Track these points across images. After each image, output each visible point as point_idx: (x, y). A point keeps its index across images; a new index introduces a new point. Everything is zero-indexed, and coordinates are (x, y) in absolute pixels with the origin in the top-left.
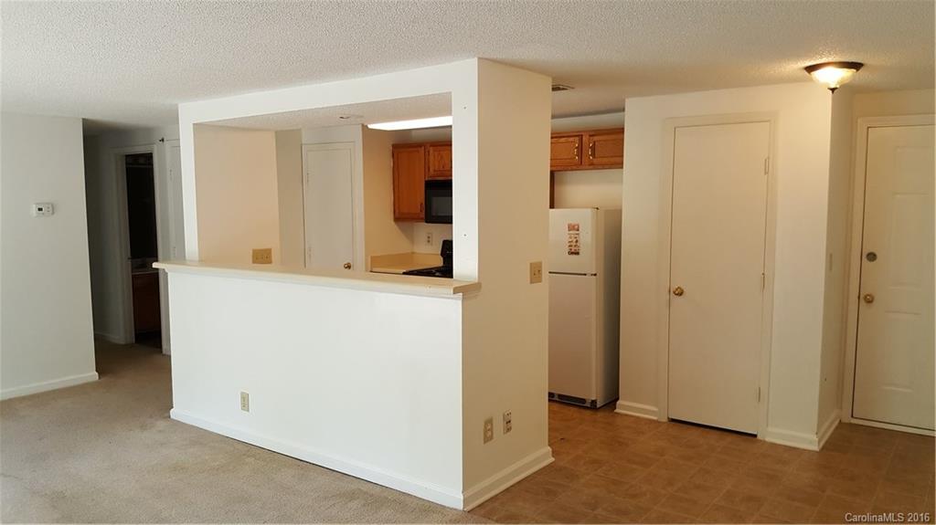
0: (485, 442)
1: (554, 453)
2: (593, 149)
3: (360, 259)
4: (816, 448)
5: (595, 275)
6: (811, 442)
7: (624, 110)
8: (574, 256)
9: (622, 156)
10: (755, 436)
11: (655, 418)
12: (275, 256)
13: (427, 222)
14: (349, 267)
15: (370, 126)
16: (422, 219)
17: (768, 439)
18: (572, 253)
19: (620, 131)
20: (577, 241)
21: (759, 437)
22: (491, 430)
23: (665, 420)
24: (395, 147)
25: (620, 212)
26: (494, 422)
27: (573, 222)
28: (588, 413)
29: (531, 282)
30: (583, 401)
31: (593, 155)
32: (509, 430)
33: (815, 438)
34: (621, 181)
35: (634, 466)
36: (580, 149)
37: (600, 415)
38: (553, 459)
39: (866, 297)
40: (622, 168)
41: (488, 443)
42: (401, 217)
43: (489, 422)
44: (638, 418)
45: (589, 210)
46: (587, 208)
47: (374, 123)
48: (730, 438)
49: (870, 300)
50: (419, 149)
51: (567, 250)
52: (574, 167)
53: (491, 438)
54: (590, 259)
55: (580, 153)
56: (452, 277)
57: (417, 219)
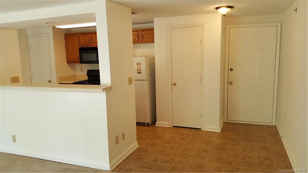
0: (116, 144)
1: (139, 144)
2: (142, 36)
3: (55, 79)
4: (220, 131)
5: (147, 80)
6: (218, 130)
7: (153, 22)
8: (139, 74)
9: (154, 39)
10: (200, 129)
11: (168, 126)
12: (20, 79)
13: (81, 63)
14: (50, 82)
15: (57, 27)
16: (79, 62)
17: (204, 130)
18: (139, 73)
19: (152, 30)
20: (140, 69)
21: (202, 129)
22: (118, 140)
23: (172, 127)
24: (66, 35)
25: (154, 58)
26: (119, 137)
27: (138, 62)
28: (146, 127)
29: (129, 85)
30: (145, 123)
31: (143, 38)
32: (124, 138)
33: (219, 128)
34: (154, 47)
35: (166, 144)
36: (138, 36)
37: (150, 128)
38: (138, 146)
39: (230, 83)
40: (154, 43)
41: (117, 145)
42: (70, 62)
43: (117, 137)
44: (163, 127)
45: (144, 58)
46: (143, 57)
47: (58, 26)
48: (193, 130)
49: (231, 83)
50: (76, 36)
51: (137, 72)
52: (136, 43)
53: (118, 142)
54: (145, 75)
55: (138, 37)
56: (100, 85)
57: (77, 62)
